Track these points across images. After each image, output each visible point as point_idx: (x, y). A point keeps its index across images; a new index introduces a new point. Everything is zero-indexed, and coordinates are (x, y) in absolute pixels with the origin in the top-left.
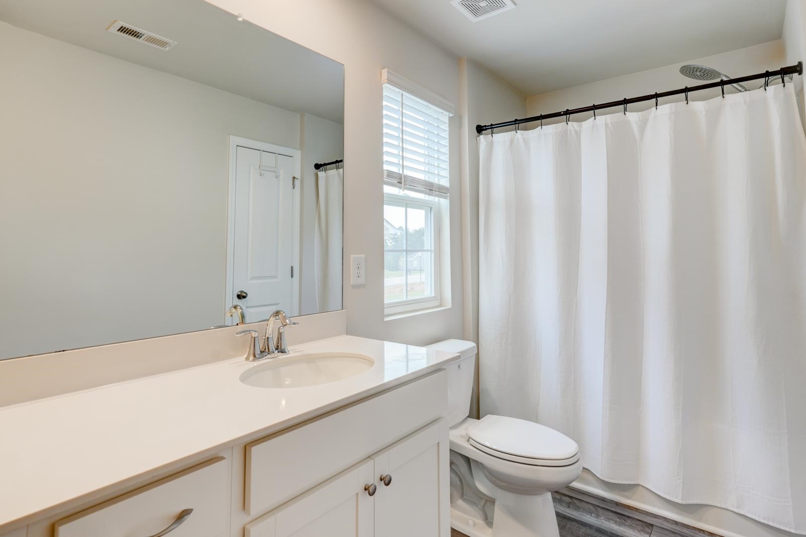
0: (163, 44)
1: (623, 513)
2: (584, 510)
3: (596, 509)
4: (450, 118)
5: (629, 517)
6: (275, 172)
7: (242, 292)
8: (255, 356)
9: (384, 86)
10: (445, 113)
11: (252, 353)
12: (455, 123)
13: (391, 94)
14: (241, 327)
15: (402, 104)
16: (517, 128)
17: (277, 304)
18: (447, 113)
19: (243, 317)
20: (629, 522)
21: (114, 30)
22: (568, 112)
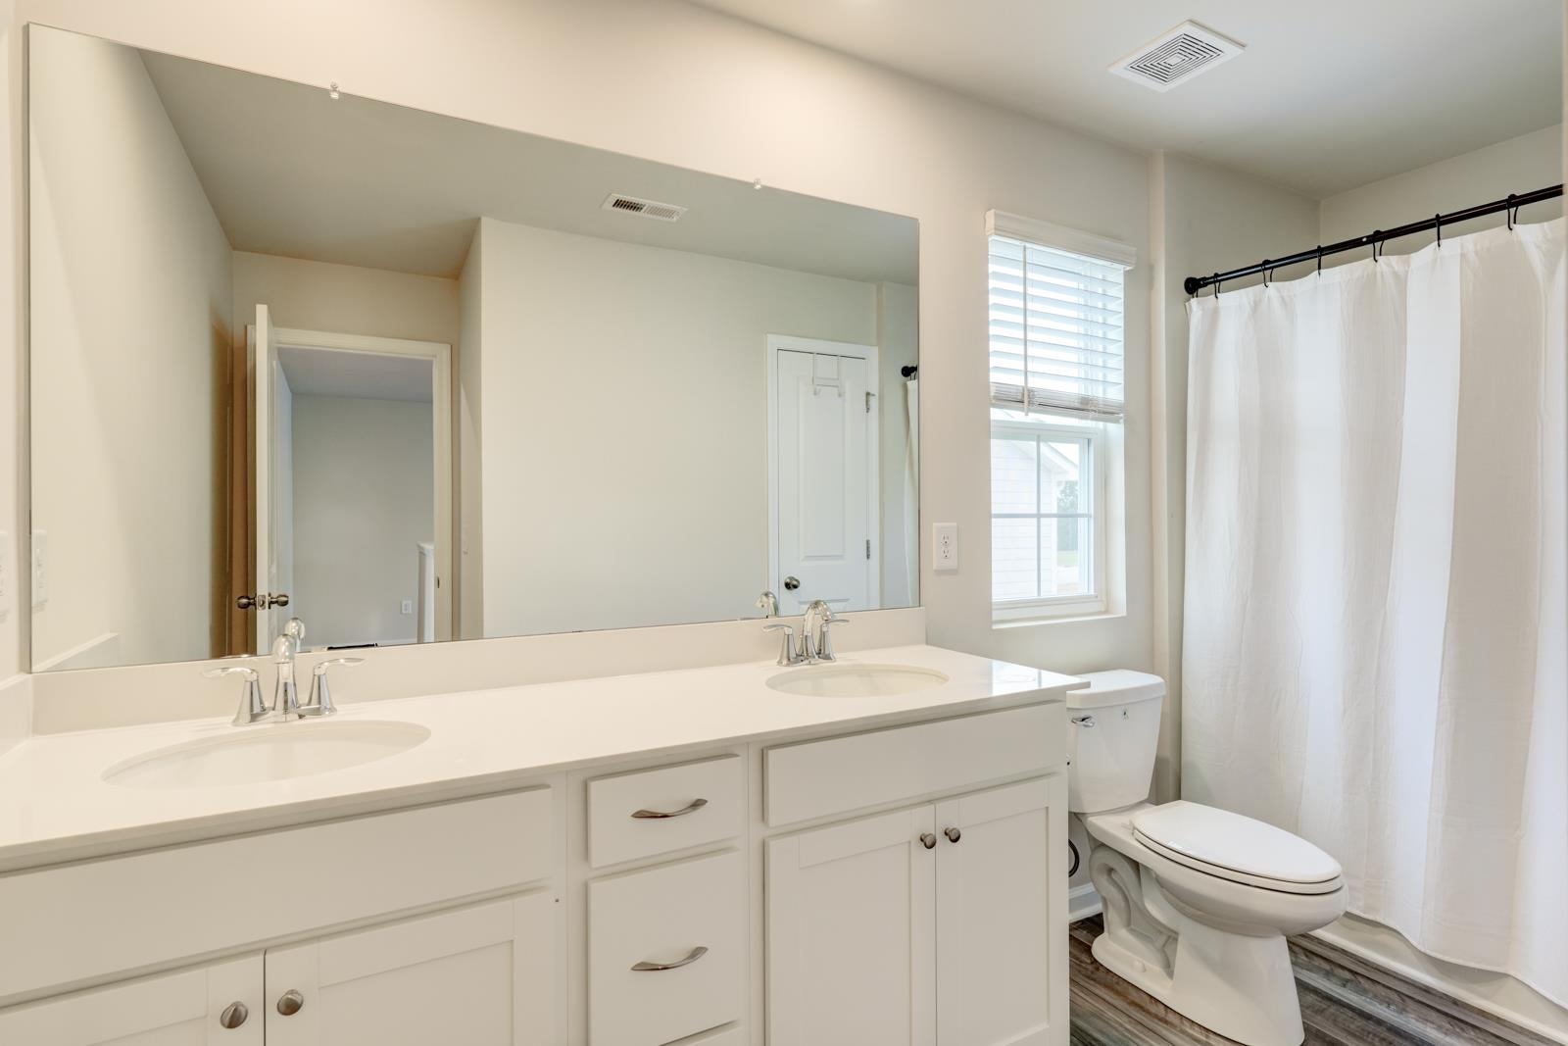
0: (669, 213)
1: (1456, 1015)
2: (1375, 996)
3: (1403, 1001)
4: (1127, 273)
5: (1474, 1027)
6: (837, 387)
7: (792, 578)
8: (789, 659)
9: (990, 239)
10: (1116, 266)
11: (785, 654)
12: (1139, 281)
13: (1002, 249)
14: (773, 620)
15: (1025, 262)
16: (1268, 278)
17: (846, 600)
18: (1121, 267)
19: (776, 609)
20: (1472, 1033)
21: (609, 206)
22: (1378, 237)
